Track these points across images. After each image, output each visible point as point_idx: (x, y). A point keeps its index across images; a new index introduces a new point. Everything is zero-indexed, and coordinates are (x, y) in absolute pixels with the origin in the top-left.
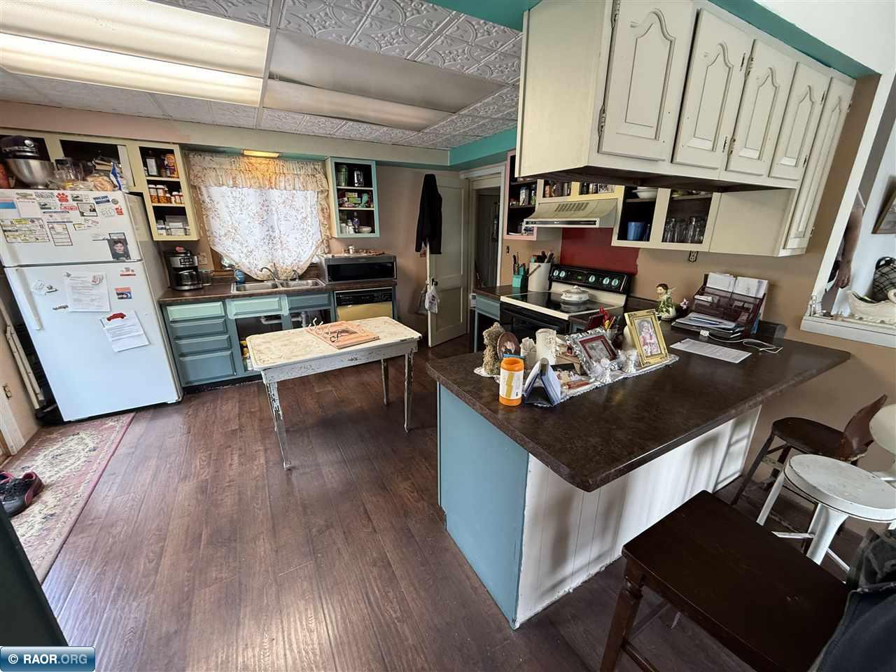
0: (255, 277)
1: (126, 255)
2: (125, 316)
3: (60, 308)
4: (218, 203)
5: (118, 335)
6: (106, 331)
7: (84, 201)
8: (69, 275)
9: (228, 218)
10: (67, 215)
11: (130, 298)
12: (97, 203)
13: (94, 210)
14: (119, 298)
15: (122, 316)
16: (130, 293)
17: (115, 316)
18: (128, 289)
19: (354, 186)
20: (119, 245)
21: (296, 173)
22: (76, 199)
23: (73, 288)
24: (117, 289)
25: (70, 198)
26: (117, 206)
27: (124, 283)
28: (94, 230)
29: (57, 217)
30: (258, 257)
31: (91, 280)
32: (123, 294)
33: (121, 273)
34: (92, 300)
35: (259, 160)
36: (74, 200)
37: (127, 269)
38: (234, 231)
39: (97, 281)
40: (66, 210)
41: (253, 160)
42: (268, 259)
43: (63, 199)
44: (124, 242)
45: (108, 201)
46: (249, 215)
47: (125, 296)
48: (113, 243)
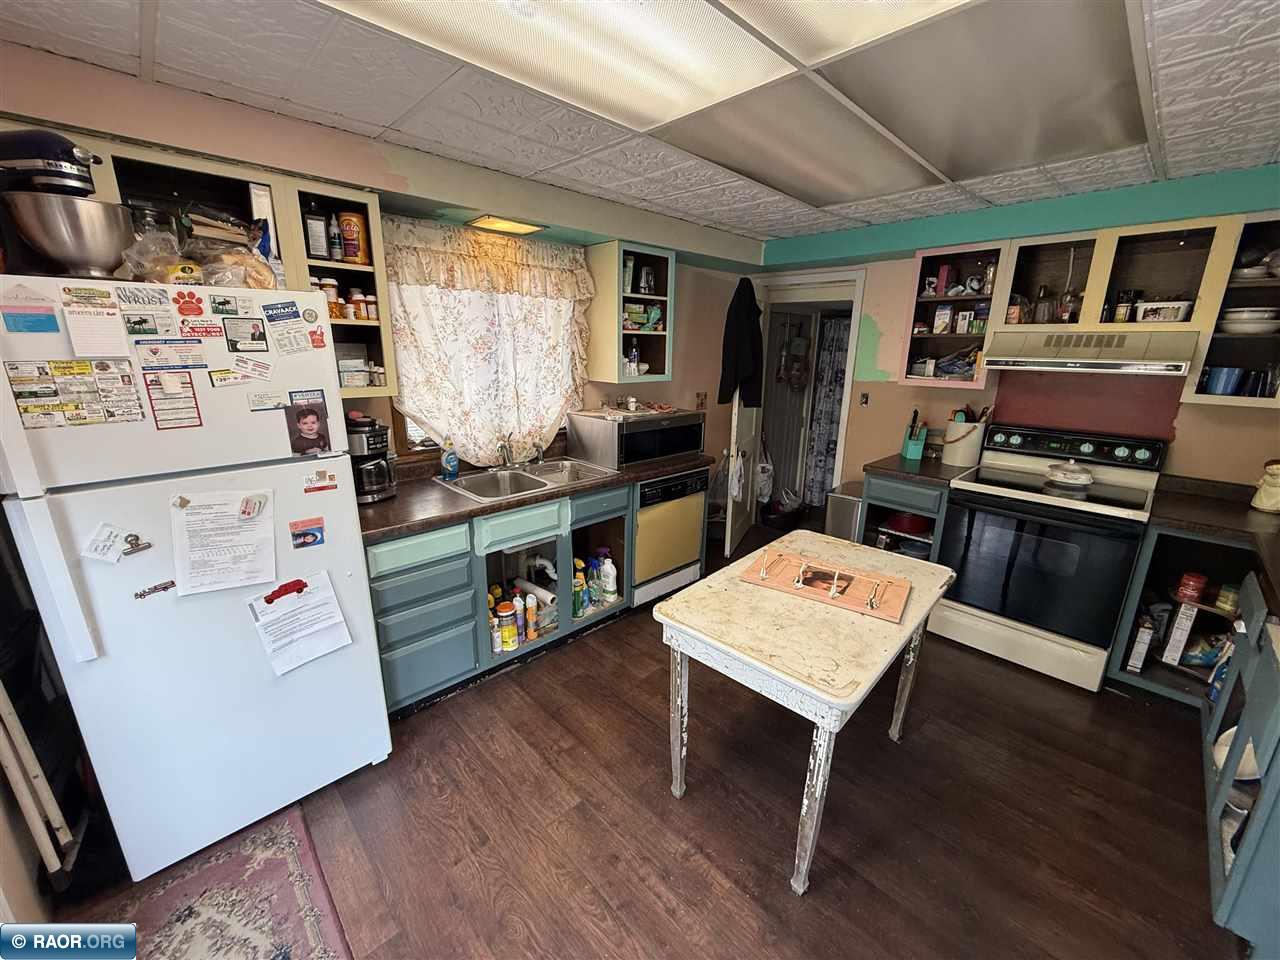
0: (473, 462)
1: (323, 441)
2: (305, 585)
3: (155, 589)
4: (415, 319)
5: (283, 634)
6: (261, 631)
7: (241, 314)
8: (184, 503)
9: (432, 349)
10: (196, 349)
11: (322, 541)
12: (271, 319)
13: (262, 337)
14: (297, 546)
15: (298, 586)
16: (321, 529)
17: (285, 590)
18: (320, 520)
19: (639, 293)
20: (311, 418)
21: (546, 265)
22: (221, 307)
23: (193, 534)
24: (293, 525)
25: (206, 306)
26: (313, 327)
27: (308, 509)
28: (256, 386)
29: (171, 355)
30: (478, 423)
31: (236, 508)
32: (305, 535)
33: (306, 486)
34: (236, 560)
35: (493, 238)
36: (216, 311)
37: (321, 475)
38: (440, 374)
39: (250, 510)
40: (196, 335)
41: (483, 237)
42: (493, 426)
43: (188, 305)
44: (319, 412)
45: (296, 315)
46: (468, 342)
47: (310, 539)
48: (295, 414)
